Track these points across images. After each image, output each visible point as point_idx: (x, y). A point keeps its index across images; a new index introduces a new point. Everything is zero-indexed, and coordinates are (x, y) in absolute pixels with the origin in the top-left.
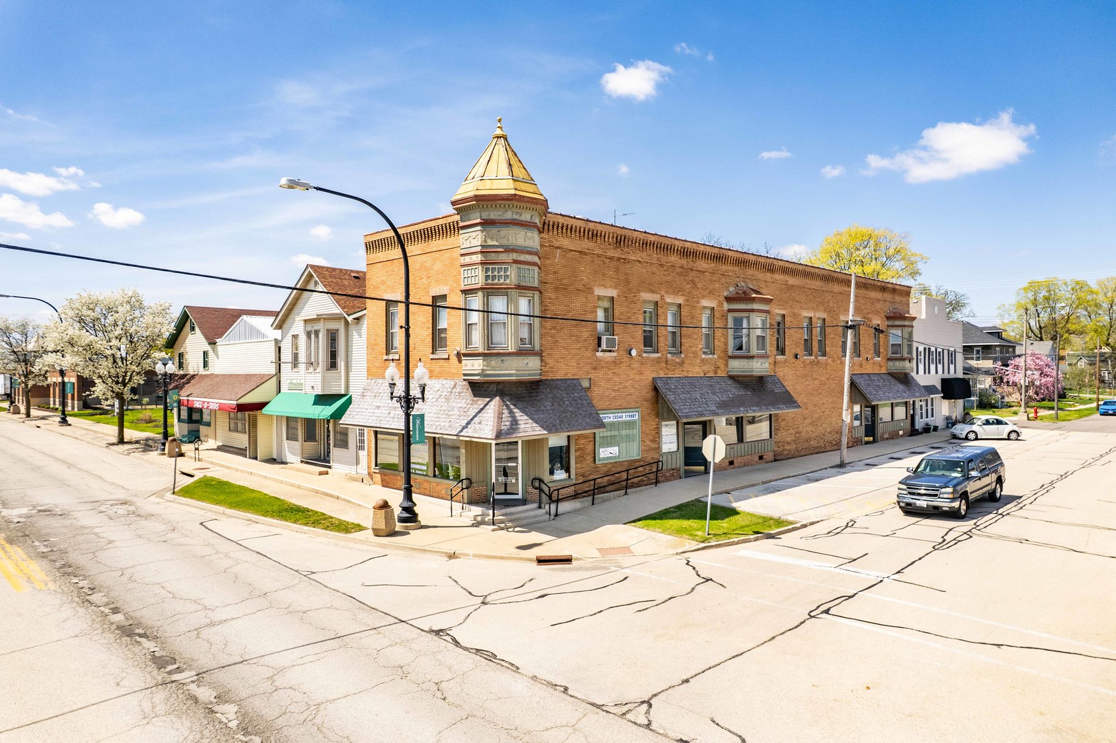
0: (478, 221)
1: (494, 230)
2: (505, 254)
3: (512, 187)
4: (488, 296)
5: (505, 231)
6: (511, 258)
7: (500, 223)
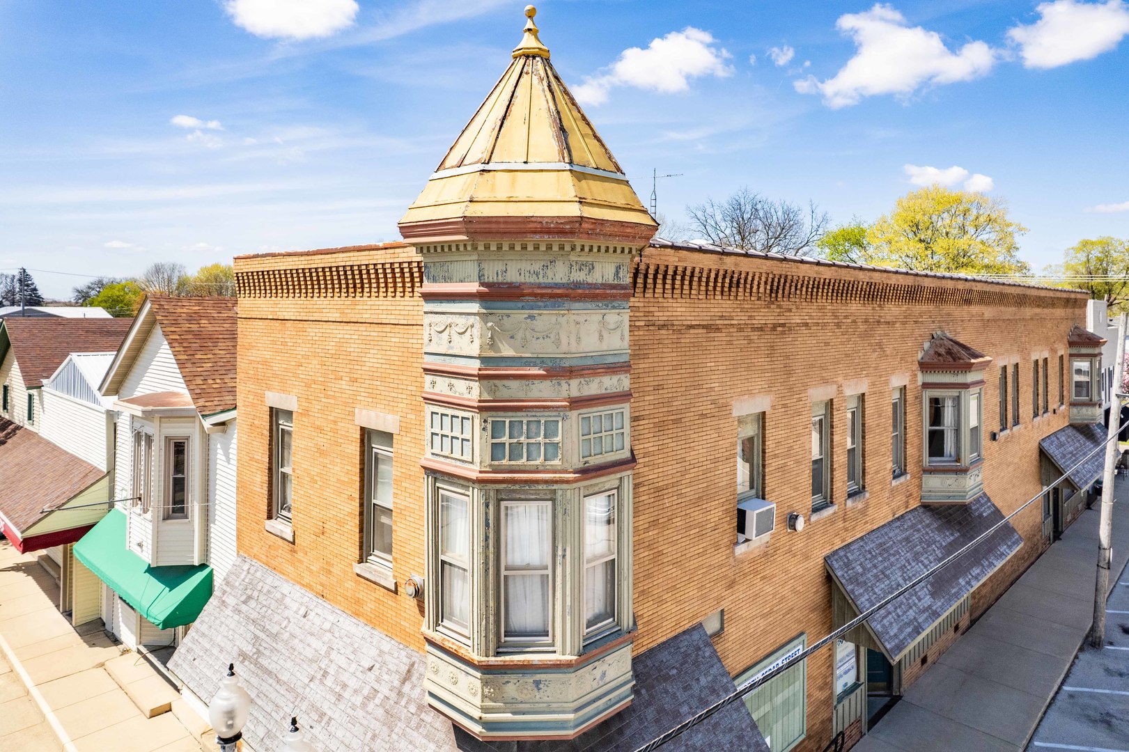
0: (474, 287)
1: (518, 316)
2: (547, 383)
3: (571, 193)
4: (499, 501)
5: (546, 318)
6: (565, 394)
7: (535, 295)
